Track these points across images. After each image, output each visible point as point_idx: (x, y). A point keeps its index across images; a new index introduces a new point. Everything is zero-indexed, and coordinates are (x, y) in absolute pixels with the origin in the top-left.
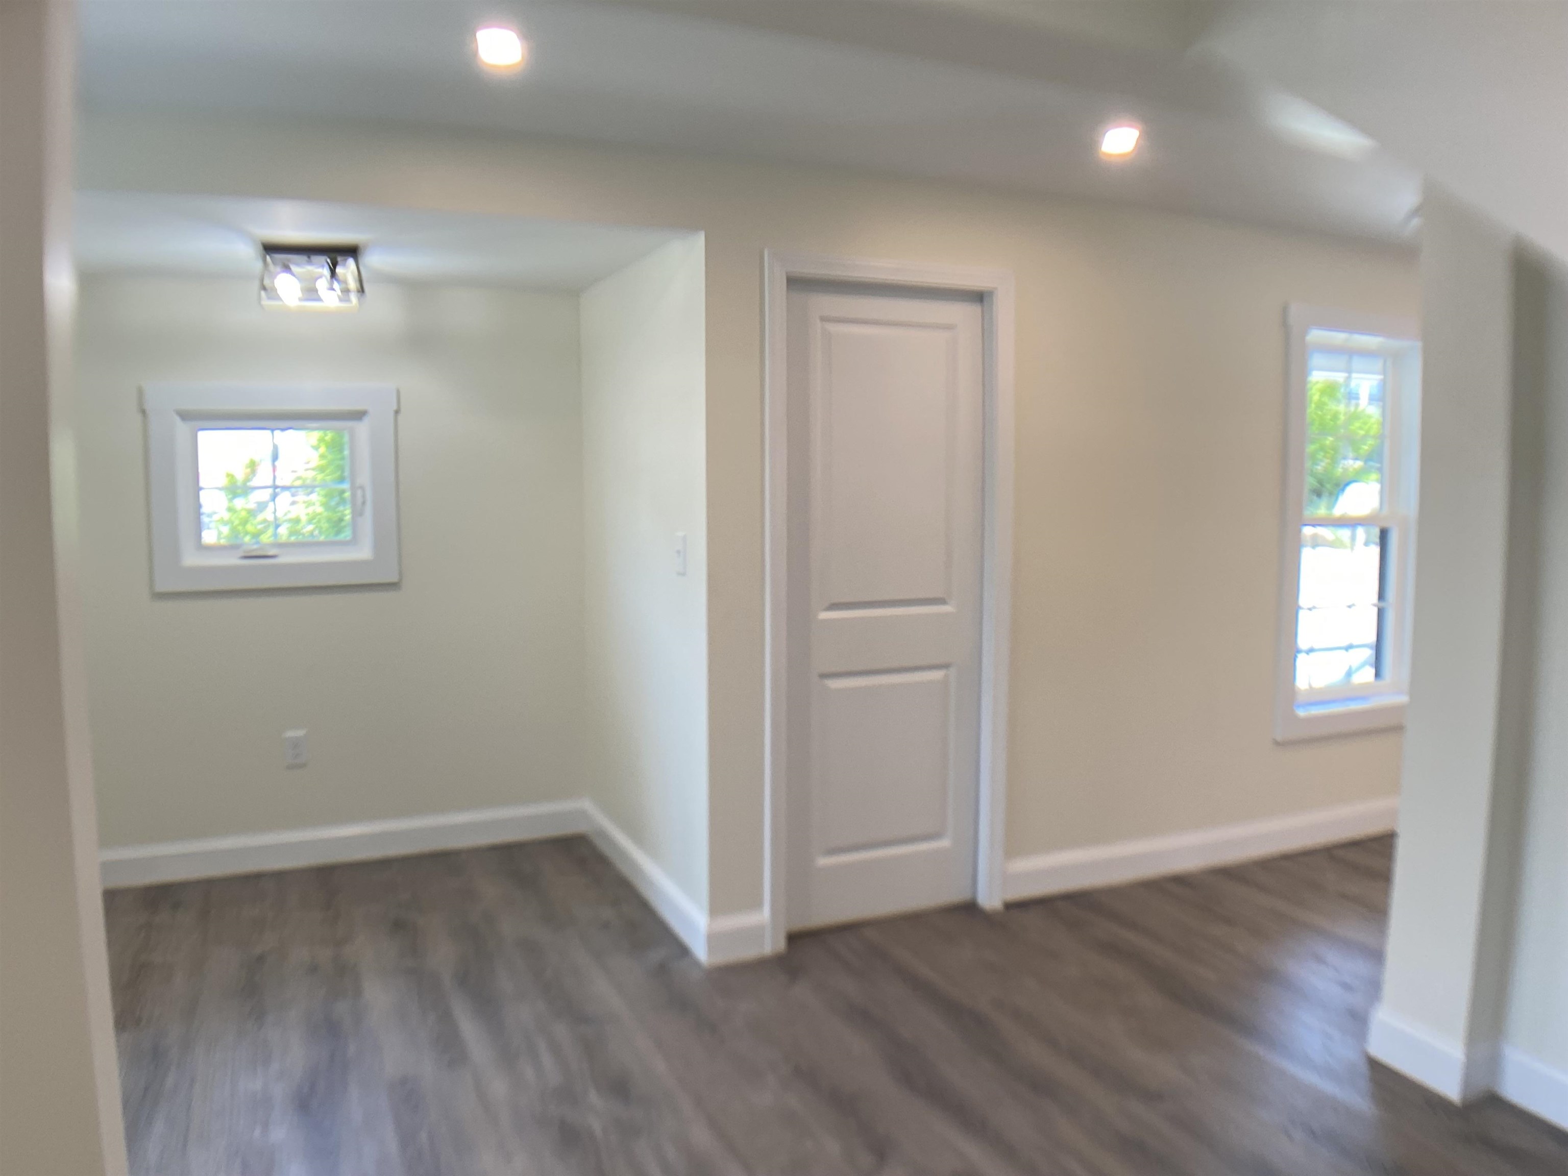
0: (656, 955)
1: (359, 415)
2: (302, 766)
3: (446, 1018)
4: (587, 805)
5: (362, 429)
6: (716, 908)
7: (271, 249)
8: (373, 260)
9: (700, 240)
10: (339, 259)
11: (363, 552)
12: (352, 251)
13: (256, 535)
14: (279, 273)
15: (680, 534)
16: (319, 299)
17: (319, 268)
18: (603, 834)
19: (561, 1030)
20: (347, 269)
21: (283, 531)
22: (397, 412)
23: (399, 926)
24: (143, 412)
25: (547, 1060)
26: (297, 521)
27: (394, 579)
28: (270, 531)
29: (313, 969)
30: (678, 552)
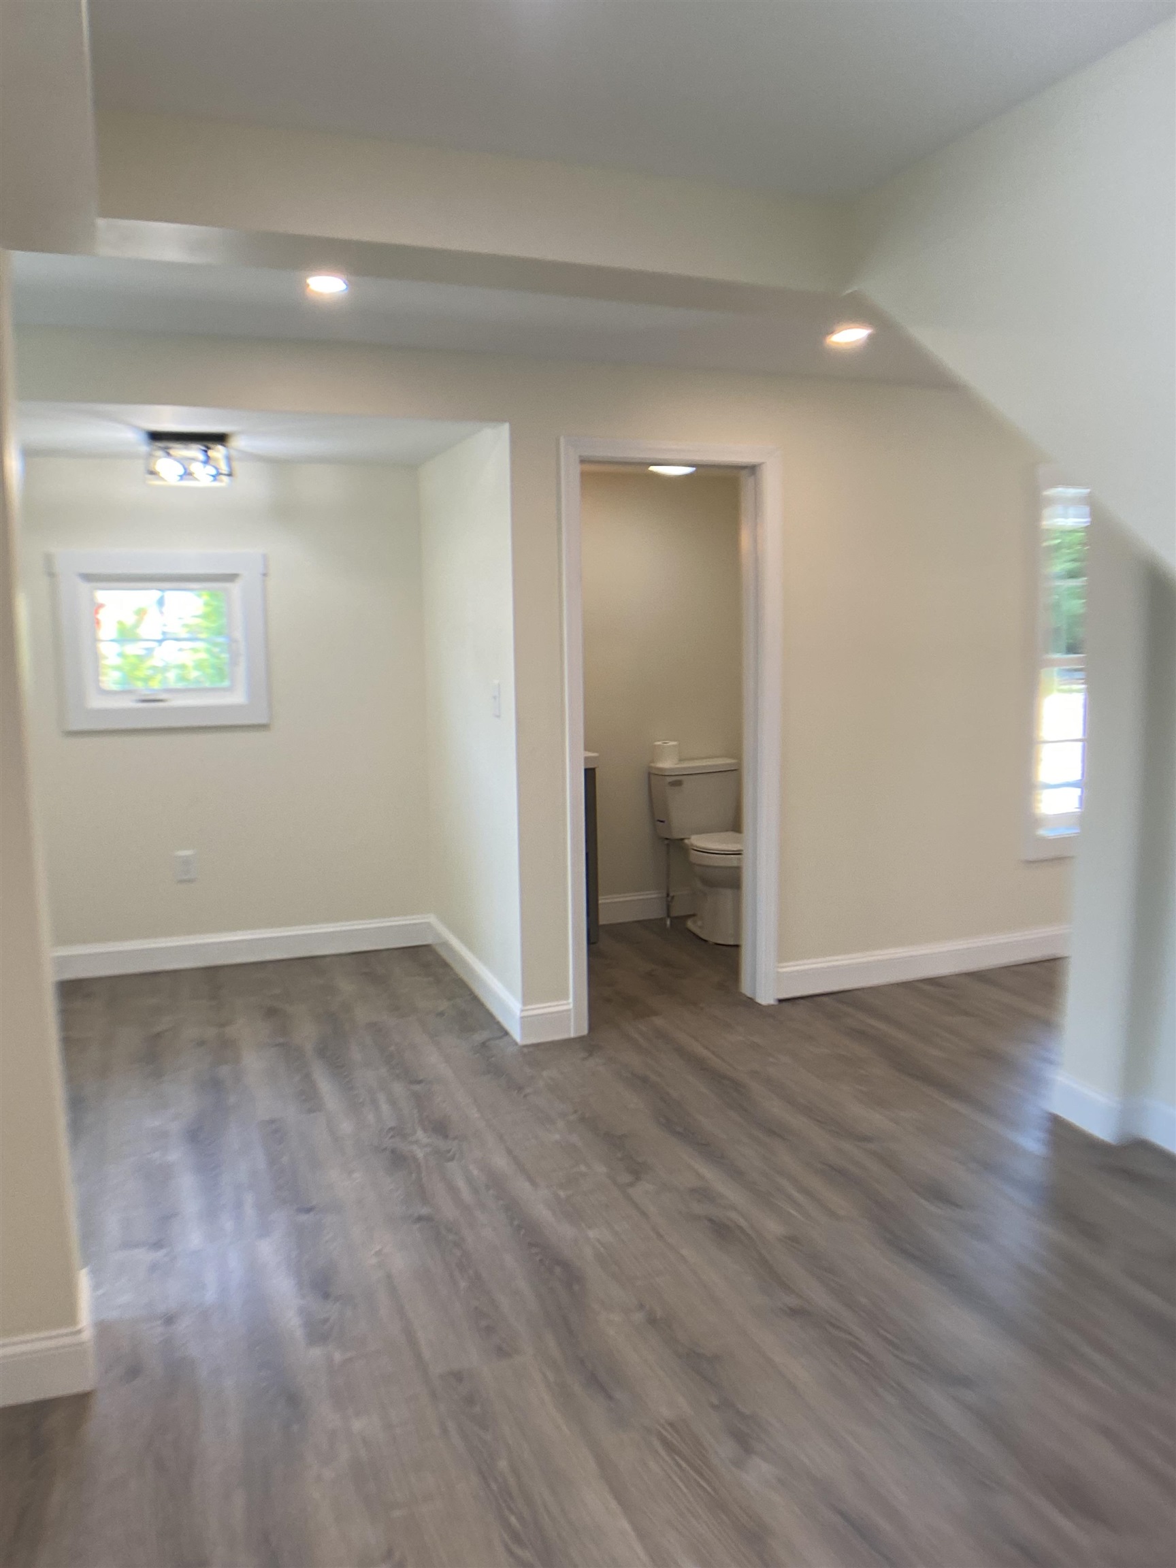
0: (479, 1037)
1: (231, 578)
2: (190, 881)
3: (307, 1077)
4: (432, 919)
5: (235, 588)
6: (528, 997)
7: (156, 436)
8: (239, 443)
9: (505, 429)
10: (210, 445)
11: (238, 698)
12: (220, 438)
13: (146, 680)
14: (160, 457)
15: (496, 682)
16: (196, 479)
17: (194, 451)
18: (446, 945)
19: (398, 1088)
20: (218, 452)
21: (172, 676)
22: (265, 575)
23: (271, 1013)
24: (51, 575)
25: (385, 1108)
26: (183, 667)
27: (263, 721)
28: (159, 677)
29: (201, 1043)
30: (495, 698)
